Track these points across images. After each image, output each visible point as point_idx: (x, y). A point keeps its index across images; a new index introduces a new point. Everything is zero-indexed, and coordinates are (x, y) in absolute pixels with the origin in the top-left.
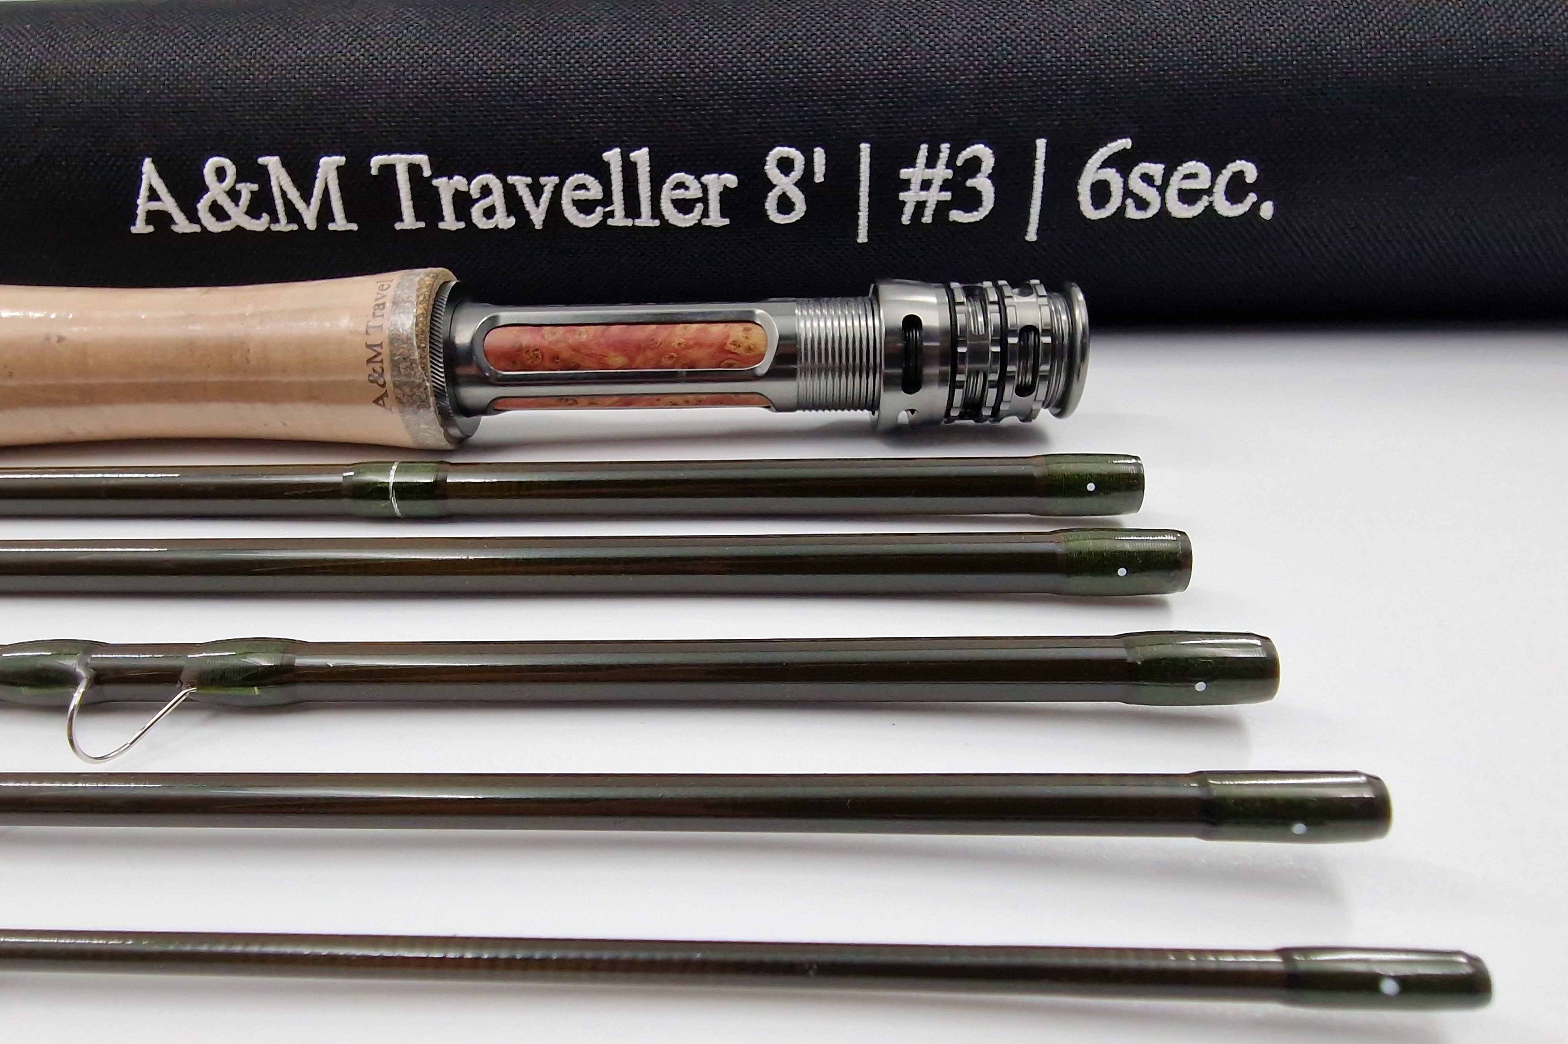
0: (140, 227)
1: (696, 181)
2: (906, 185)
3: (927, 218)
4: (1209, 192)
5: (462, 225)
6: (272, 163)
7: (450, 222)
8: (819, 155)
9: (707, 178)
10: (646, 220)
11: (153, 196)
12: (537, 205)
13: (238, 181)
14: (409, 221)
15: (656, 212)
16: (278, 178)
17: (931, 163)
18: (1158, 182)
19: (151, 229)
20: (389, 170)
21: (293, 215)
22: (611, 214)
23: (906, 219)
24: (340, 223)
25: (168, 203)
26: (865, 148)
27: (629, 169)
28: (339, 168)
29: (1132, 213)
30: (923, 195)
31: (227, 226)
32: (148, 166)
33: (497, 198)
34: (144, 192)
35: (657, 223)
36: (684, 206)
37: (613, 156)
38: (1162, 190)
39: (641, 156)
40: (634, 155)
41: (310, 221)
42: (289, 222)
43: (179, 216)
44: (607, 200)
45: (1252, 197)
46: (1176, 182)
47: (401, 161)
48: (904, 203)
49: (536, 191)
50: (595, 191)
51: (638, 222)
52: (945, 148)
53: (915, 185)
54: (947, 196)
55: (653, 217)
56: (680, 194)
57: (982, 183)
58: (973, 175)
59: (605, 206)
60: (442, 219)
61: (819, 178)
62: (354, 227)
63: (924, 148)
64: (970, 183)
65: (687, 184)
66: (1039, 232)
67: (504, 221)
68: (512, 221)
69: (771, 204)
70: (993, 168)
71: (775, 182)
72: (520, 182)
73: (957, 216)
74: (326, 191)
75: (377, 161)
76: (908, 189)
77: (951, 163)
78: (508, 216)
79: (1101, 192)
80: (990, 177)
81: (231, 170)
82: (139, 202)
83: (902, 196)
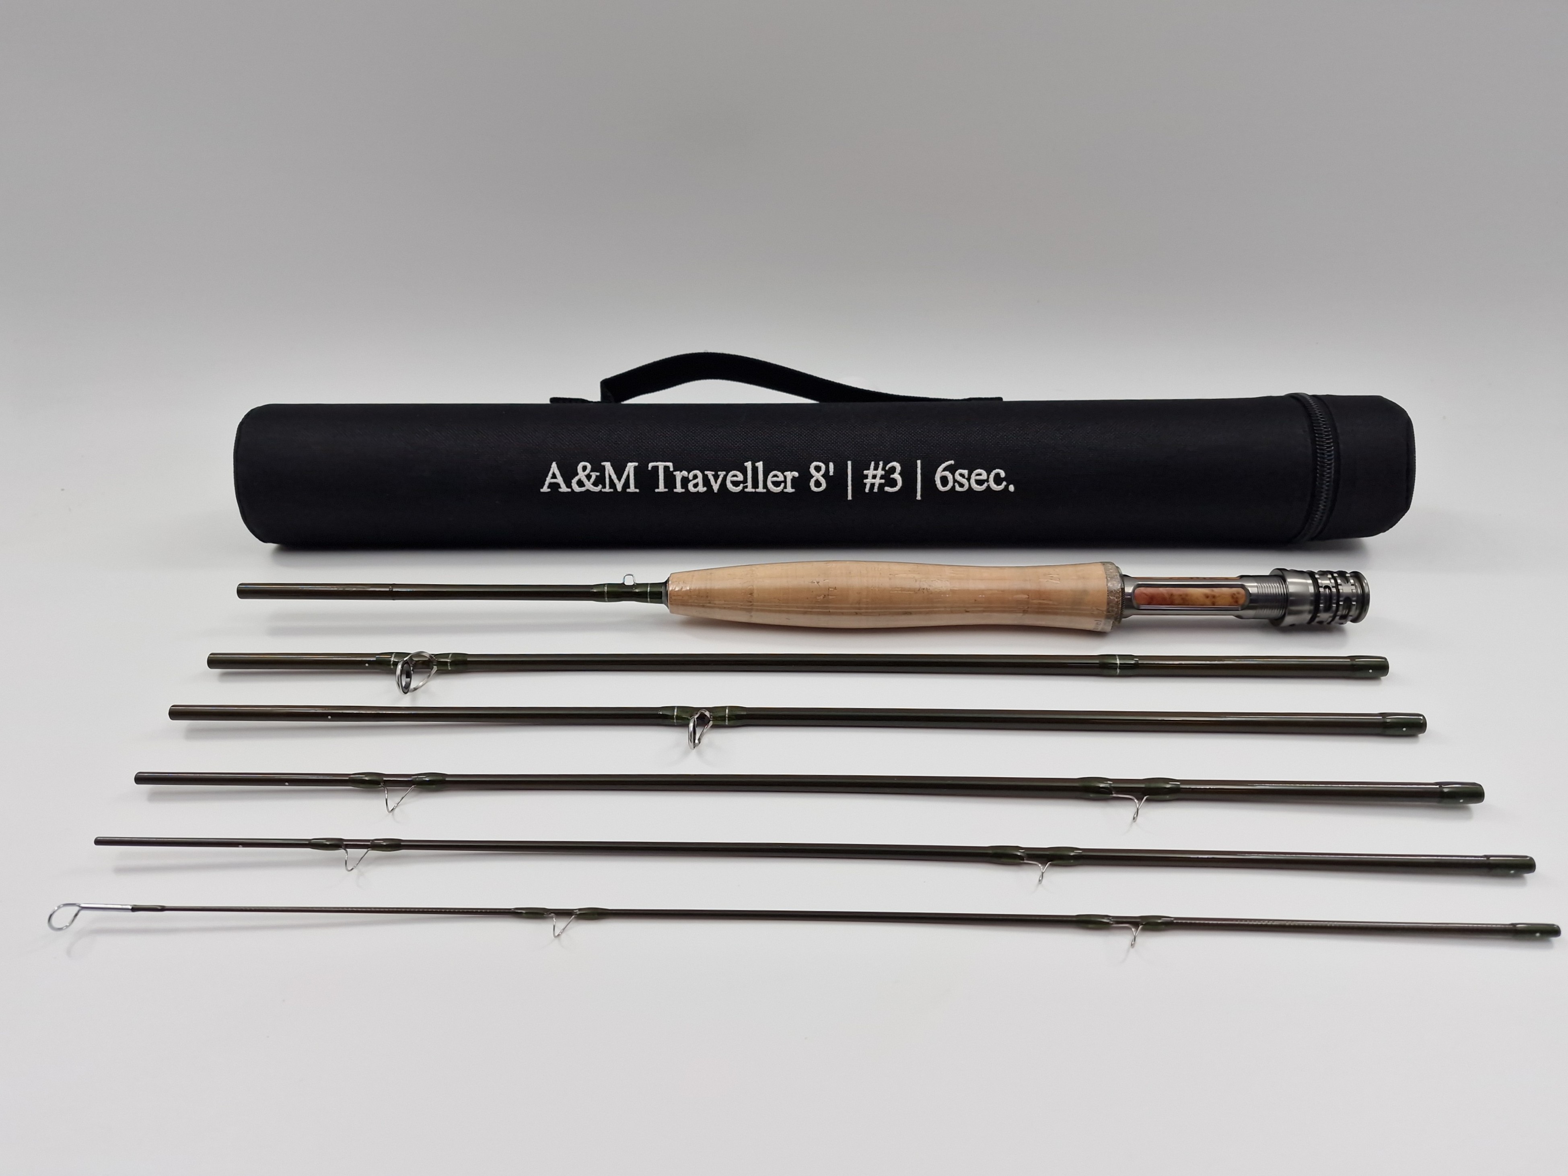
0: (545, 489)
1: (782, 475)
2: (866, 477)
3: (876, 490)
4: (987, 481)
5: (683, 490)
6: (607, 465)
7: (679, 489)
8: (831, 465)
9: (786, 473)
10: (761, 489)
11: (554, 476)
12: (716, 482)
13: (591, 471)
14: (661, 488)
15: (765, 486)
16: (609, 470)
17: (876, 469)
18: (966, 476)
19: (549, 490)
20: (656, 468)
21: (613, 485)
22: (746, 487)
23: (867, 490)
24: (632, 489)
25: (560, 480)
26: (849, 463)
27: (755, 470)
28: (635, 468)
29: (958, 488)
30: (873, 481)
31: (583, 489)
32: (554, 465)
33: (700, 480)
34: (550, 475)
35: (765, 490)
36: (776, 484)
37: (749, 465)
38: (969, 479)
39: (760, 465)
40: (757, 464)
41: (619, 488)
42: (610, 488)
43: (563, 485)
44: (745, 481)
45: (1004, 483)
46: (973, 477)
47: (661, 465)
48: (866, 484)
49: (716, 477)
50: (740, 477)
51: (757, 490)
52: (881, 463)
53: (870, 477)
54: (883, 481)
55: (764, 488)
56: (775, 479)
57: (896, 476)
58: (893, 474)
59: (744, 484)
60: (676, 488)
61: (831, 473)
62: (637, 490)
63: (873, 463)
64: (892, 476)
65: (778, 475)
66: (921, 496)
67: (702, 489)
68: (705, 489)
69: (812, 484)
70: (900, 471)
71: (813, 475)
72: (710, 474)
73: (887, 489)
74: (628, 476)
75: (651, 465)
76: (867, 478)
77: (884, 469)
78: (704, 487)
79: (944, 481)
80: (900, 474)
81: (589, 466)
82: (547, 479)
83: (865, 481)
